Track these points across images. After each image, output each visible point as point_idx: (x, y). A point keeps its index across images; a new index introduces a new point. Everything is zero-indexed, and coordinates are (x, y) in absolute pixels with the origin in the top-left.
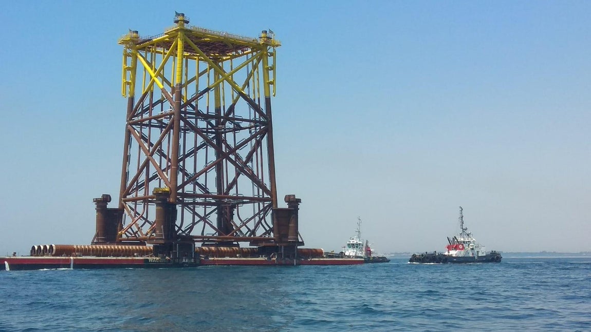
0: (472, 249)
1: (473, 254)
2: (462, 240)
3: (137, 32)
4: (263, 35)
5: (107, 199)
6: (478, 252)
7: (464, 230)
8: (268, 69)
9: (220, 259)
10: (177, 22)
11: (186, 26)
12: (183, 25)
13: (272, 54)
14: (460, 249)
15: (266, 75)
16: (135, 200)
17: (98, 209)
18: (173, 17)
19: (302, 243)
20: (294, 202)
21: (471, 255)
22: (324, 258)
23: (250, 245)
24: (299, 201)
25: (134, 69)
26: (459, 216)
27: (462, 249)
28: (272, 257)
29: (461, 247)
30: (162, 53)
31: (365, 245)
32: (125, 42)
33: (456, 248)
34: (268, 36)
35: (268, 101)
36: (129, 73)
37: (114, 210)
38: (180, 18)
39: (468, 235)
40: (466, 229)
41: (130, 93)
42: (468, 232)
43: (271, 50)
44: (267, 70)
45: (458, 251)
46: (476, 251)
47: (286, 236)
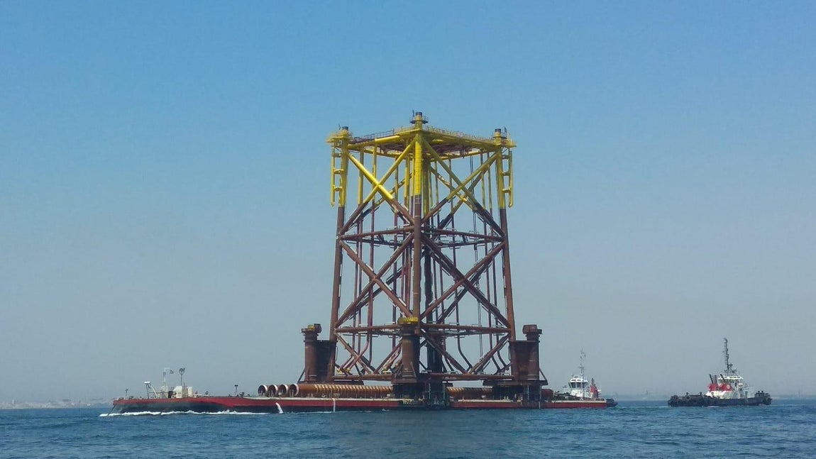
0: (741, 390)
1: (741, 395)
2: (728, 378)
3: (347, 128)
4: (497, 134)
5: (318, 328)
6: (746, 392)
7: (729, 366)
8: (503, 175)
9: (468, 401)
10: (413, 122)
11: (424, 127)
12: (420, 127)
13: (507, 157)
14: (727, 390)
15: (500, 182)
16: (354, 331)
17: (307, 341)
18: (410, 117)
19: (545, 382)
20: (533, 333)
21: (739, 397)
22: (566, 400)
23: (484, 384)
24: (540, 331)
25: (344, 174)
26: (723, 349)
27: (729, 390)
28: (517, 399)
29: (728, 387)
30: (372, 153)
31: (590, 384)
32: (336, 141)
33: (722, 389)
34: (502, 135)
35: (503, 213)
36: (339, 177)
37: (324, 342)
38: (417, 118)
39: (733, 372)
40: (731, 365)
41: (340, 202)
42: (733, 368)
43: (506, 153)
44: (500, 176)
45: (725, 392)
46: (744, 391)
47: (526, 373)
